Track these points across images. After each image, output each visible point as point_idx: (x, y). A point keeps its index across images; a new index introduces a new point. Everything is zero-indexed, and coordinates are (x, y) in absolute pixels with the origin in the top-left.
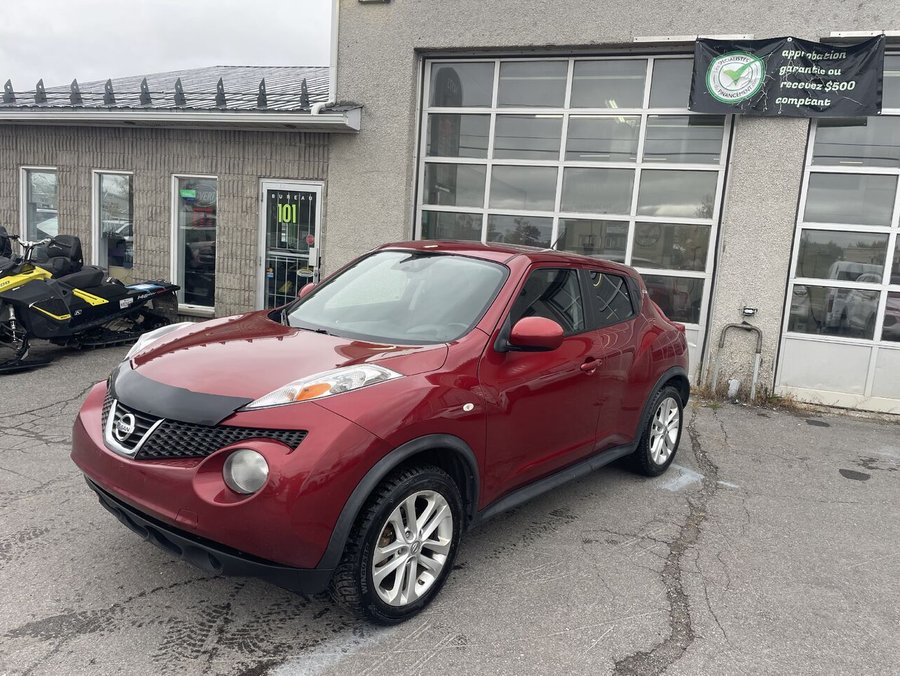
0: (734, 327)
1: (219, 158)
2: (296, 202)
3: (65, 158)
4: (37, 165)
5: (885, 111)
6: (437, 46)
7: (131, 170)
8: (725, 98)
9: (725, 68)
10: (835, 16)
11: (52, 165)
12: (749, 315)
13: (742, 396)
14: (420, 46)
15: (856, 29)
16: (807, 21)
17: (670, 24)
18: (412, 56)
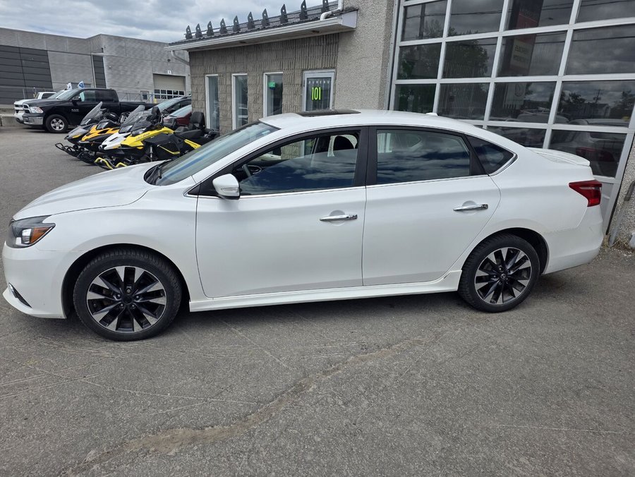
1: (284, 59)
2: (321, 85)
3: (221, 69)
4: (211, 73)
7: (247, 72)
11: (216, 73)
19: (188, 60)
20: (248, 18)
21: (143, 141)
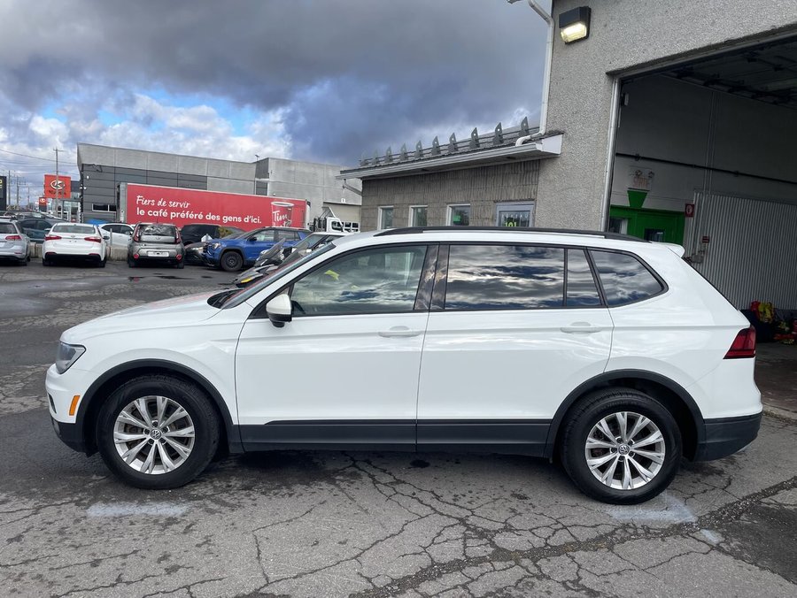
1: (472, 189)
3: (398, 199)
4: (386, 205)
7: (427, 204)
14: (610, 69)
18: (604, 79)
19: (360, 189)
20: (434, 143)
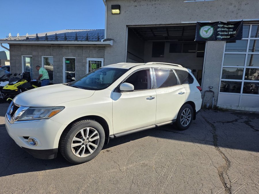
0: (207, 91)
1: (76, 53)
2: (96, 64)
3: (34, 53)
4: (27, 55)
5: (243, 39)
6: (132, 25)
7: (53, 56)
8: (204, 37)
9: (204, 30)
10: (231, 16)
11: (31, 55)
12: (211, 88)
13: (210, 108)
14: (127, 25)
15: (236, 19)
16: (224, 18)
17: (190, 19)
18: (126, 27)
19: (9, 48)
21: (18, 87)
